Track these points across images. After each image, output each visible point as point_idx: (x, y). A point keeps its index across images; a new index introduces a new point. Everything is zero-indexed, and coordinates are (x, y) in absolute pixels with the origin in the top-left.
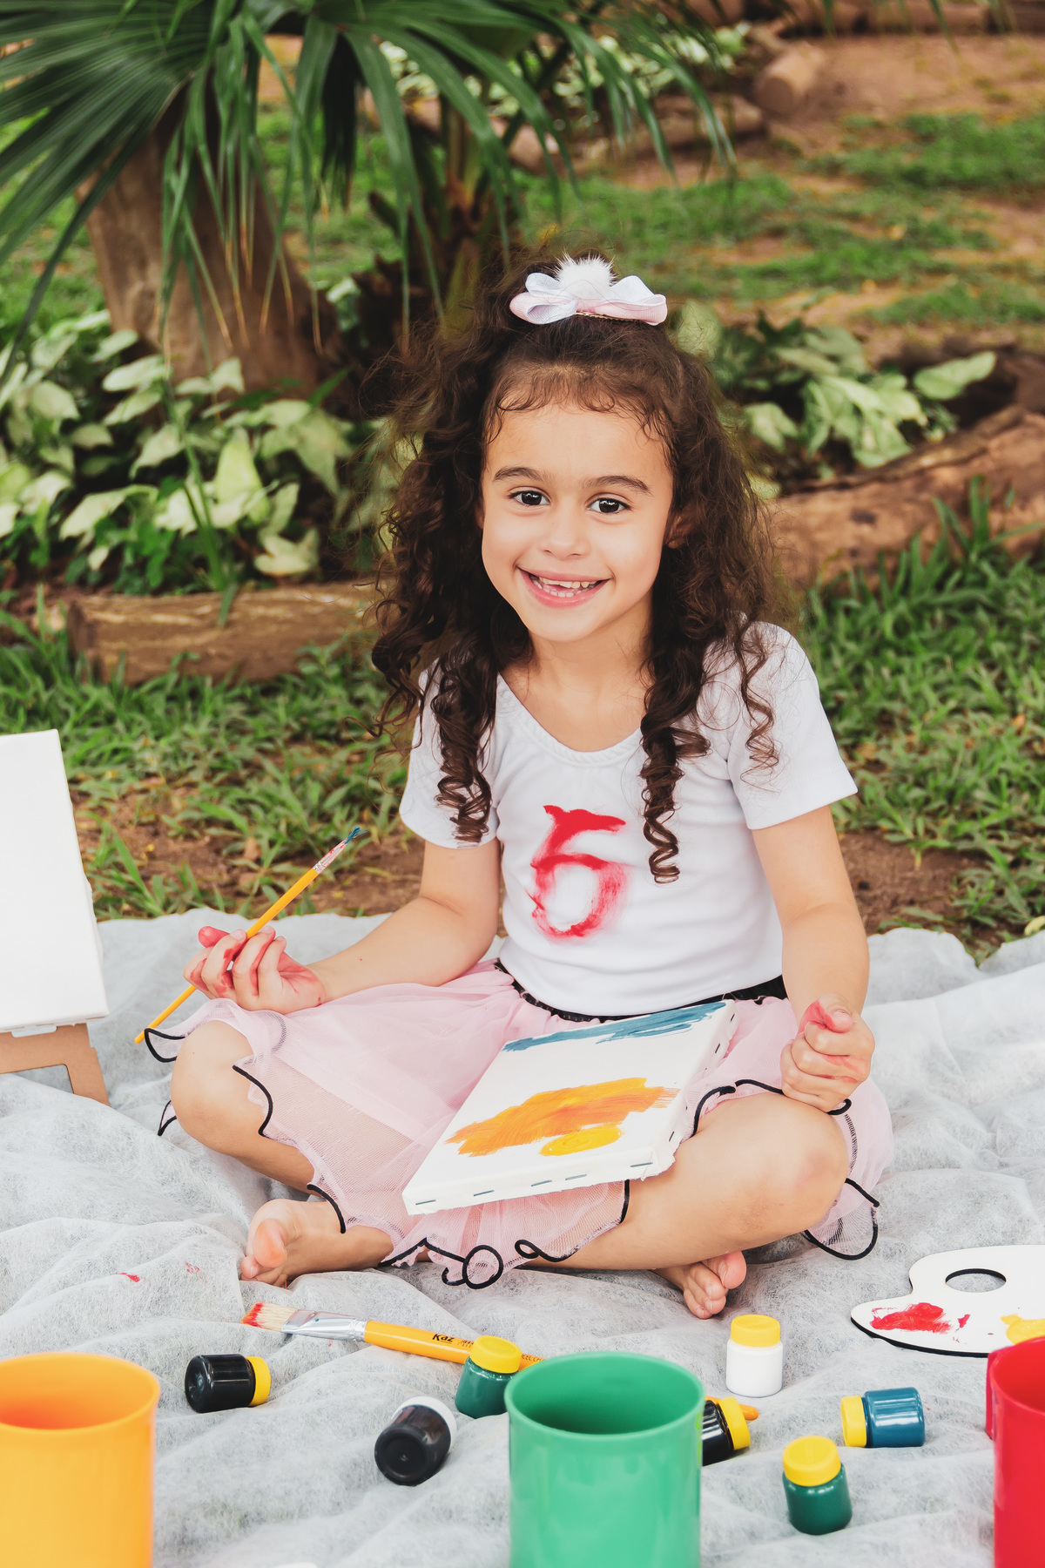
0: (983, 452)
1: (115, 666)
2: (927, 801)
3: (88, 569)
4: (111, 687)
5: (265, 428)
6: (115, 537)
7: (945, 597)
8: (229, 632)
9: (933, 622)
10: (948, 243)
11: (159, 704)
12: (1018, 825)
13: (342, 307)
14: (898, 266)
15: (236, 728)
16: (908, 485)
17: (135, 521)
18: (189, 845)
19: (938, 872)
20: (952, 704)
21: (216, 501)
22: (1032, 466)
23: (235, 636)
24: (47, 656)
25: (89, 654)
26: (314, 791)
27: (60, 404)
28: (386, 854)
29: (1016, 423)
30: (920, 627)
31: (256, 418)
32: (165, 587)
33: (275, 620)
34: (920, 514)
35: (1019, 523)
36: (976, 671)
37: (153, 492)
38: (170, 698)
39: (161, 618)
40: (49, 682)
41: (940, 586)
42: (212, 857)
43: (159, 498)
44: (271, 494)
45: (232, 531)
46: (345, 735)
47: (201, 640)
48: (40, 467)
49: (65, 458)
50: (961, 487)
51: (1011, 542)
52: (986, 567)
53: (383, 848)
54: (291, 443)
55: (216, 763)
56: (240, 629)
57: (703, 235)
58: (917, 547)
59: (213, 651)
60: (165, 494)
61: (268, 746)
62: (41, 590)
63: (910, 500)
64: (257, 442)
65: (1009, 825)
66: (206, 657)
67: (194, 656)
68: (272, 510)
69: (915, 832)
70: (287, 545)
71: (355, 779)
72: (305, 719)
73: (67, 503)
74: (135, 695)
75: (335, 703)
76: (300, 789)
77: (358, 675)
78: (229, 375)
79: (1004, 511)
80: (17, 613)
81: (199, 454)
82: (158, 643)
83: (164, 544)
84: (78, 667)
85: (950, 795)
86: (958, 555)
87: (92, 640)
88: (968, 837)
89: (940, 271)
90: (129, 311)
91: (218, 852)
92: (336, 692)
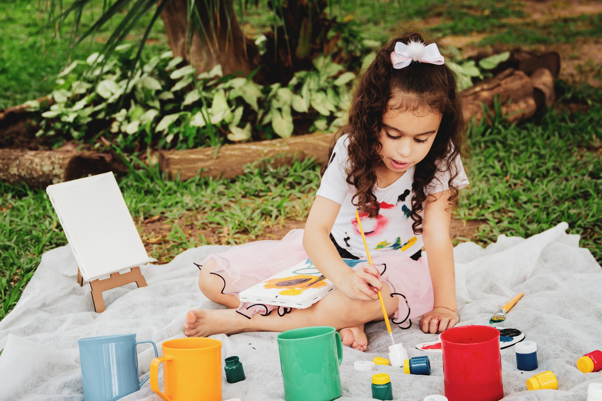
0: (499, 85)
1: (176, 174)
2: (470, 204)
3: (166, 143)
4: (175, 182)
5: (231, 88)
6: (176, 130)
7: (486, 138)
8: (218, 161)
9: (480, 147)
10: (507, 16)
11: (193, 187)
12: (502, 211)
13: (261, 46)
14: (487, 25)
15: (221, 194)
16: (470, 98)
17: (183, 125)
18: (204, 231)
19: (472, 227)
20: (483, 174)
21: (212, 115)
22: (518, 90)
23: (220, 162)
24: (152, 173)
25: (166, 170)
26: (249, 212)
27: (155, 85)
28: (274, 231)
29: (511, 74)
30: (475, 149)
31: (227, 85)
32: (195, 147)
33: (235, 156)
34: (475, 108)
35: (514, 111)
36: (494, 163)
37: (189, 114)
38: (197, 185)
39: (193, 156)
40: (152, 180)
41: (483, 135)
42: (212, 234)
43: (192, 116)
44: (233, 111)
45: (219, 125)
46: (261, 194)
47: (208, 164)
48: (147, 108)
49: (157, 104)
50: (491, 98)
51: (511, 117)
52: (500, 127)
53: (273, 229)
54: (240, 93)
55: (214, 205)
56: (222, 159)
57: (410, 17)
58: (474, 120)
59: (212, 168)
60: (194, 114)
61: (233, 199)
62: (149, 150)
63: (471, 104)
64: (227, 94)
65: (499, 211)
66: (210, 170)
67: (206, 170)
68: (233, 117)
69: (465, 215)
70: (239, 130)
71: (263, 207)
72: (246, 190)
73: (157, 120)
74: (184, 184)
75: (257, 183)
76: (244, 212)
77: (266, 174)
78: (217, 71)
79: (508, 107)
80: (141, 159)
81: (206, 99)
82: (192, 165)
83: (194, 132)
84: (163, 175)
85: (478, 202)
86: (490, 123)
87: (168, 165)
88: (483, 215)
89: (502, 26)
90: (179, 50)
91: (214, 233)
92: (258, 179)
